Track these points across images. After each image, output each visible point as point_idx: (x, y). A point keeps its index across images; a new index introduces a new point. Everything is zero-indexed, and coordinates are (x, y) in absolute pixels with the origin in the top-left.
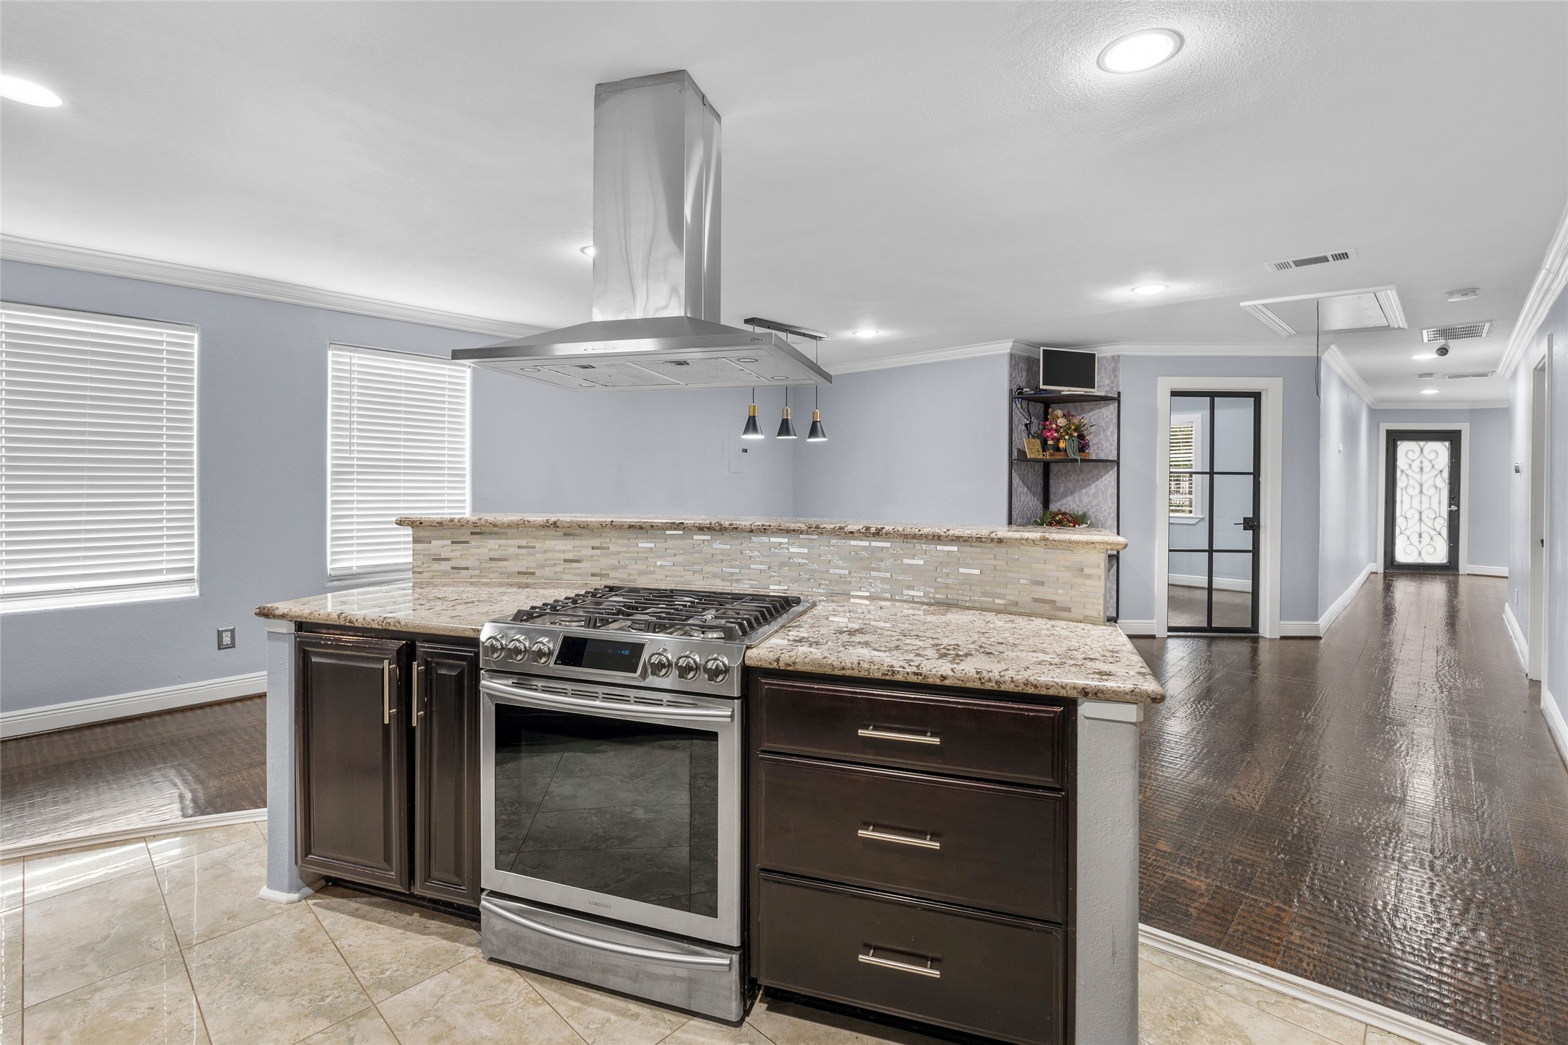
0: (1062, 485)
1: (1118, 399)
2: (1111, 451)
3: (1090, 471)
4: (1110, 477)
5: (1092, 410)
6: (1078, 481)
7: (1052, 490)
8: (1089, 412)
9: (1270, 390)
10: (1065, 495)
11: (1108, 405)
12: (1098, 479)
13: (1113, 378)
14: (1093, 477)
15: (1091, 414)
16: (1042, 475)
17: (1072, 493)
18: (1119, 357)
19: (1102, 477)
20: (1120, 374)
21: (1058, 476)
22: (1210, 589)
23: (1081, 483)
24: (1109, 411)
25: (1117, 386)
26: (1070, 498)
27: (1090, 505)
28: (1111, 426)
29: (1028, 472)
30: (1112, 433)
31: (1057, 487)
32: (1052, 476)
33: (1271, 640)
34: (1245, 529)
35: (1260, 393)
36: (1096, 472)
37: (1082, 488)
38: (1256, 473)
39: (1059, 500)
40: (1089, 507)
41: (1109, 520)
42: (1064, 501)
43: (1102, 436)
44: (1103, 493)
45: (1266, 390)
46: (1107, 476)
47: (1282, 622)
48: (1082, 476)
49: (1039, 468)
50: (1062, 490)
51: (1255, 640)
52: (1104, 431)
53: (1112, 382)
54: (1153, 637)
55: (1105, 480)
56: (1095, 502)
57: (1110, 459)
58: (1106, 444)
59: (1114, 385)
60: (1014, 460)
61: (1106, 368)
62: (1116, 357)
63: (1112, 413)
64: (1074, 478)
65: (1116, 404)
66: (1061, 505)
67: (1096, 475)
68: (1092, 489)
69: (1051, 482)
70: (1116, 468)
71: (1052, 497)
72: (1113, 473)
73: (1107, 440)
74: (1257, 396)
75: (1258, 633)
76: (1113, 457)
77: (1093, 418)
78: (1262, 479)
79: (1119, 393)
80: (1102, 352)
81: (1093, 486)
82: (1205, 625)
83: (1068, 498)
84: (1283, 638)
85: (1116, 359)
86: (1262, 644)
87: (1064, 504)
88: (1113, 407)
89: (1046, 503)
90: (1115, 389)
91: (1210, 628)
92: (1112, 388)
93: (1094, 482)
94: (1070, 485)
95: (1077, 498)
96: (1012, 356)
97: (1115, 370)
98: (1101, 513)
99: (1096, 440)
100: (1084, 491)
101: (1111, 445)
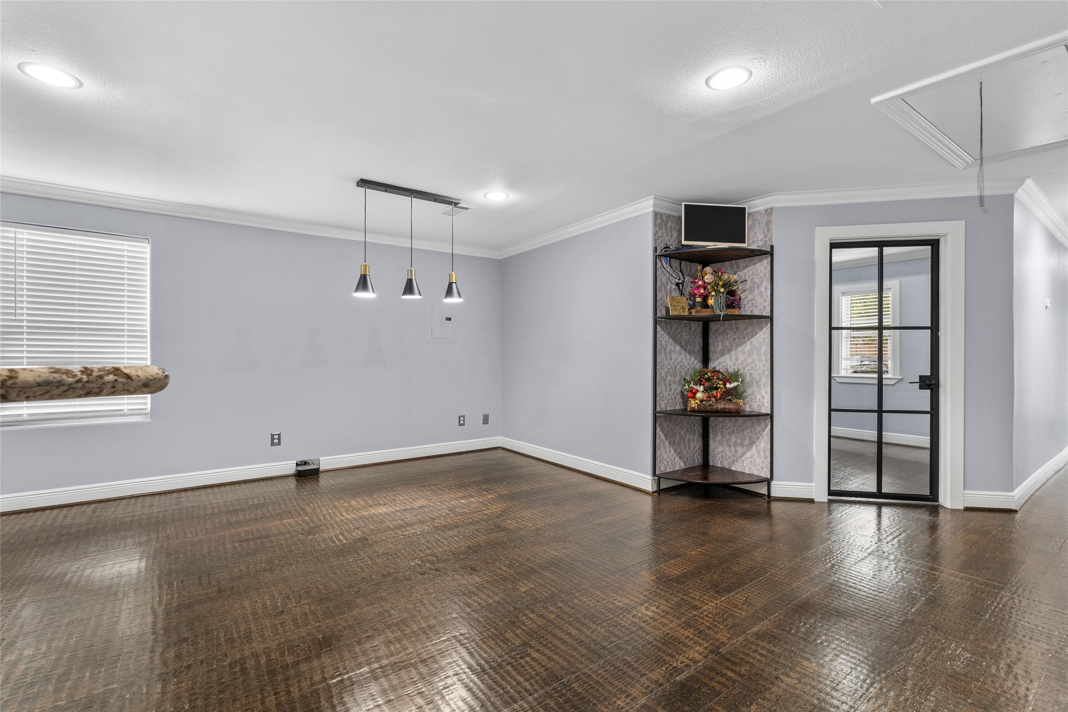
0: (720, 343)
1: (770, 253)
2: (765, 308)
3: (746, 329)
4: (763, 335)
5: (747, 266)
6: (734, 339)
7: (711, 348)
8: (744, 269)
9: (949, 236)
10: (722, 354)
11: (762, 260)
12: (752, 336)
13: (766, 232)
14: (747, 334)
15: (745, 271)
16: (701, 335)
17: (729, 351)
18: (772, 209)
19: (756, 334)
20: (774, 227)
21: (717, 334)
22: (880, 443)
23: (737, 341)
24: (761, 266)
25: (771, 239)
26: (727, 356)
27: (746, 363)
28: (765, 282)
29: (682, 331)
30: (766, 288)
31: (715, 346)
32: (711, 335)
33: (953, 511)
34: (921, 388)
35: (938, 240)
36: (750, 330)
37: (738, 346)
38: (934, 328)
39: (718, 358)
40: (744, 365)
41: (763, 378)
42: (722, 359)
43: (756, 292)
44: (757, 350)
45: (945, 236)
46: (761, 333)
47: (966, 492)
48: (738, 334)
49: (698, 327)
50: (720, 348)
51: (935, 510)
52: (758, 287)
53: (766, 236)
54: (811, 501)
55: (759, 337)
56: (749, 360)
57: (764, 314)
58: (760, 300)
59: (767, 239)
60: (659, 318)
61: (759, 223)
62: (769, 211)
63: (765, 268)
64: (730, 337)
65: (769, 259)
66: (719, 364)
67: (751, 332)
68: (747, 347)
69: (710, 341)
70: (769, 325)
71: (711, 355)
72: (766, 330)
73: (761, 296)
74: (934, 244)
75: (938, 502)
76: (767, 313)
77: (747, 275)
78: (941, 334)
79: (772, 247)
80: (755, 206)
81: (748, 343)
82: (873, 489)
83: (726, 357)
84: (968, 509)
85: (769, 212)
86: (943, 516)
87: (722, 362)
88: (766, 262)
89: (706, 361)
90: (768, 243)
91: (879, 494)
92: (765, 242)
93: (748, 340)
94: (727, 343)
95: (733, 356)
96: (656, 215)
97: (768, 224)
98: (756, 371)
99: (750, 297)
100: (740, 349)
101: (765, 301)
